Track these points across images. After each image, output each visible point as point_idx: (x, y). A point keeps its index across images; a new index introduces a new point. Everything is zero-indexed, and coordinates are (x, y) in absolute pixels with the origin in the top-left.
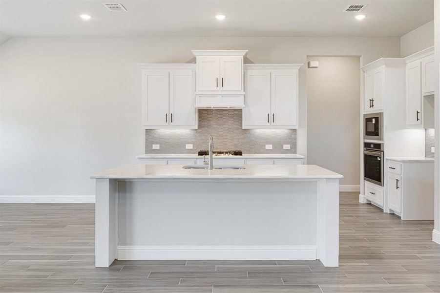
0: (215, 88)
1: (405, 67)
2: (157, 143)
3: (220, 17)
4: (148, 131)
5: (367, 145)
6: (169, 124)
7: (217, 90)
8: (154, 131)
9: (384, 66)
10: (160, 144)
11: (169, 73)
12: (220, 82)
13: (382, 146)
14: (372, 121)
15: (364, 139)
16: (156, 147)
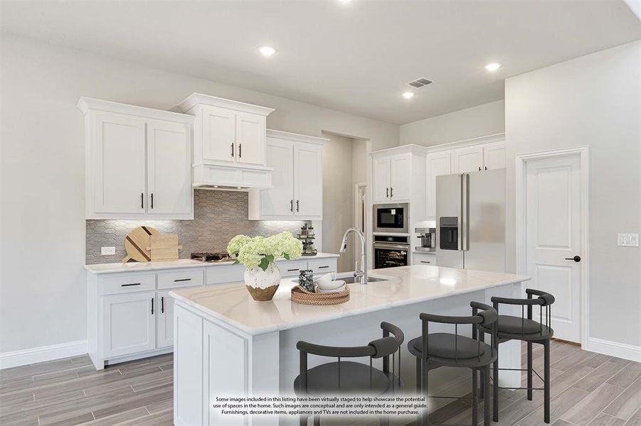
0: (229, 158)
1: (425, 157)
2: (110, 245)
3: (267, 51)
4: (90, 223)
5: (377, 238)
6: (147, 211)
7: (232, 162)
8: (103, 224)
9: (410, 154)
10: (116, 246)
11: (146, 125)
12: (236, 150)
13: (408, 239)
14: (390, 212)
15: (374, 230)
16: (108, 251)
